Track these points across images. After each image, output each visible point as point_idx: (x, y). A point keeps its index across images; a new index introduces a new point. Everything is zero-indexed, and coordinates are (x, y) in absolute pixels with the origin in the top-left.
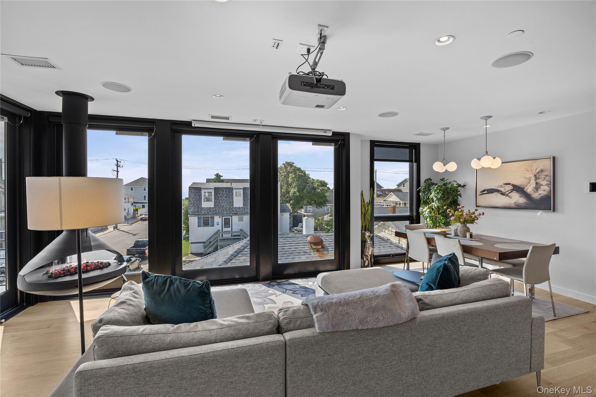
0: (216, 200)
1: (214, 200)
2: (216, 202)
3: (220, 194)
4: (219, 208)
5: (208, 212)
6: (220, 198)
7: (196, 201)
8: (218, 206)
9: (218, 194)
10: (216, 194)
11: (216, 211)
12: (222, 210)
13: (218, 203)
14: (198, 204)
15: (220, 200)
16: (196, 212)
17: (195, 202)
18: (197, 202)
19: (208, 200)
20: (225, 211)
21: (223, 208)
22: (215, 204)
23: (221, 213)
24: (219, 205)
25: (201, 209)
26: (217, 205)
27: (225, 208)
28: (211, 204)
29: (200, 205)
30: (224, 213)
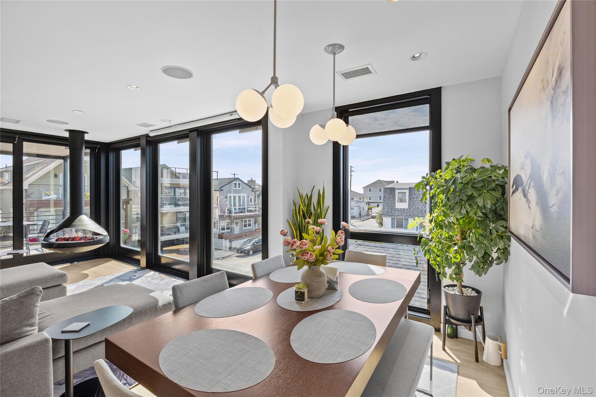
0: (411, 201)
1: (409, 200)
2: (411, 203)
3: (416, 195)
4: (414, 210)
5: (401, 214)
6: (416, 199)
7: (390, 201)
8: (413, 208)
9: (413, 194)
10: (410, 195)
11: (410, 212)
12: (416, 211)
13: (413, 205)
14: (392, 205)
15: (416, 201)
16: (390, 212)
17: (389, 203)
18: (391, 203)
19: (401, 201)
20: (421, 213)
21: (419, 210)
22: (409, 205)
23: (416, 215)
24: (414, 206)
25: (395, 210)
26: (412, 206)
27: (421, 210)
28: (405, 206)
29: (394, 206)
30: (419, 215)
